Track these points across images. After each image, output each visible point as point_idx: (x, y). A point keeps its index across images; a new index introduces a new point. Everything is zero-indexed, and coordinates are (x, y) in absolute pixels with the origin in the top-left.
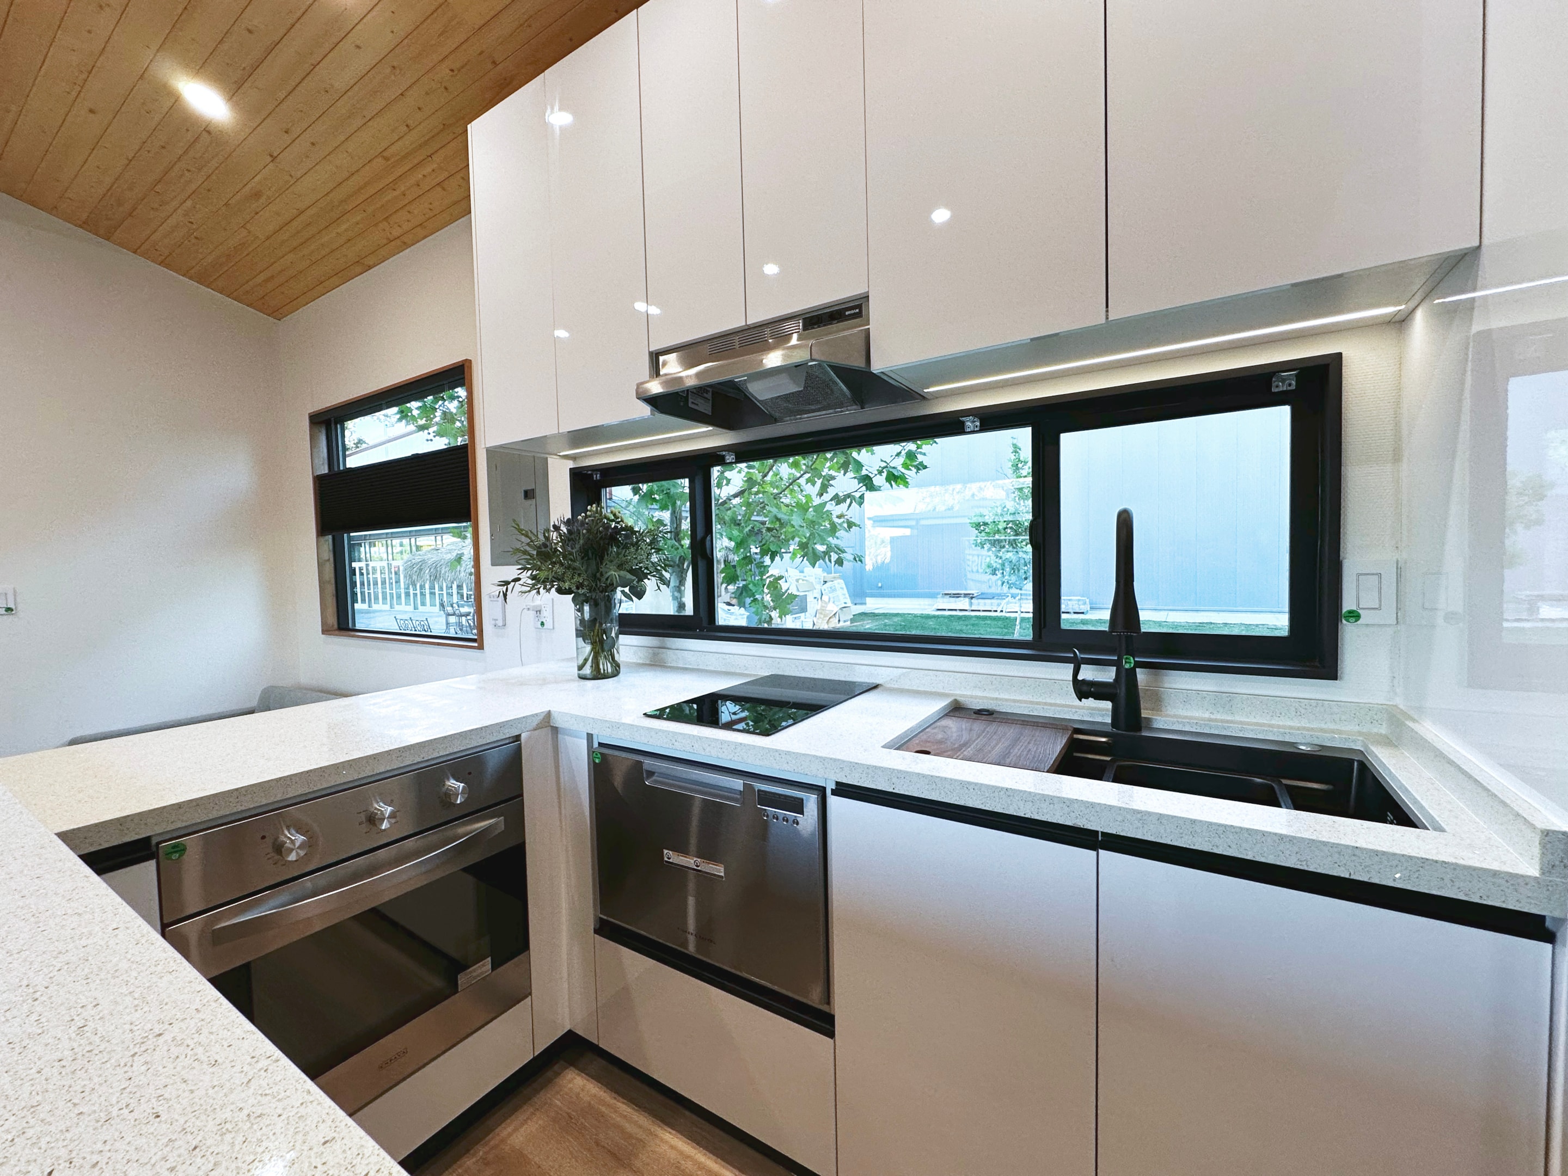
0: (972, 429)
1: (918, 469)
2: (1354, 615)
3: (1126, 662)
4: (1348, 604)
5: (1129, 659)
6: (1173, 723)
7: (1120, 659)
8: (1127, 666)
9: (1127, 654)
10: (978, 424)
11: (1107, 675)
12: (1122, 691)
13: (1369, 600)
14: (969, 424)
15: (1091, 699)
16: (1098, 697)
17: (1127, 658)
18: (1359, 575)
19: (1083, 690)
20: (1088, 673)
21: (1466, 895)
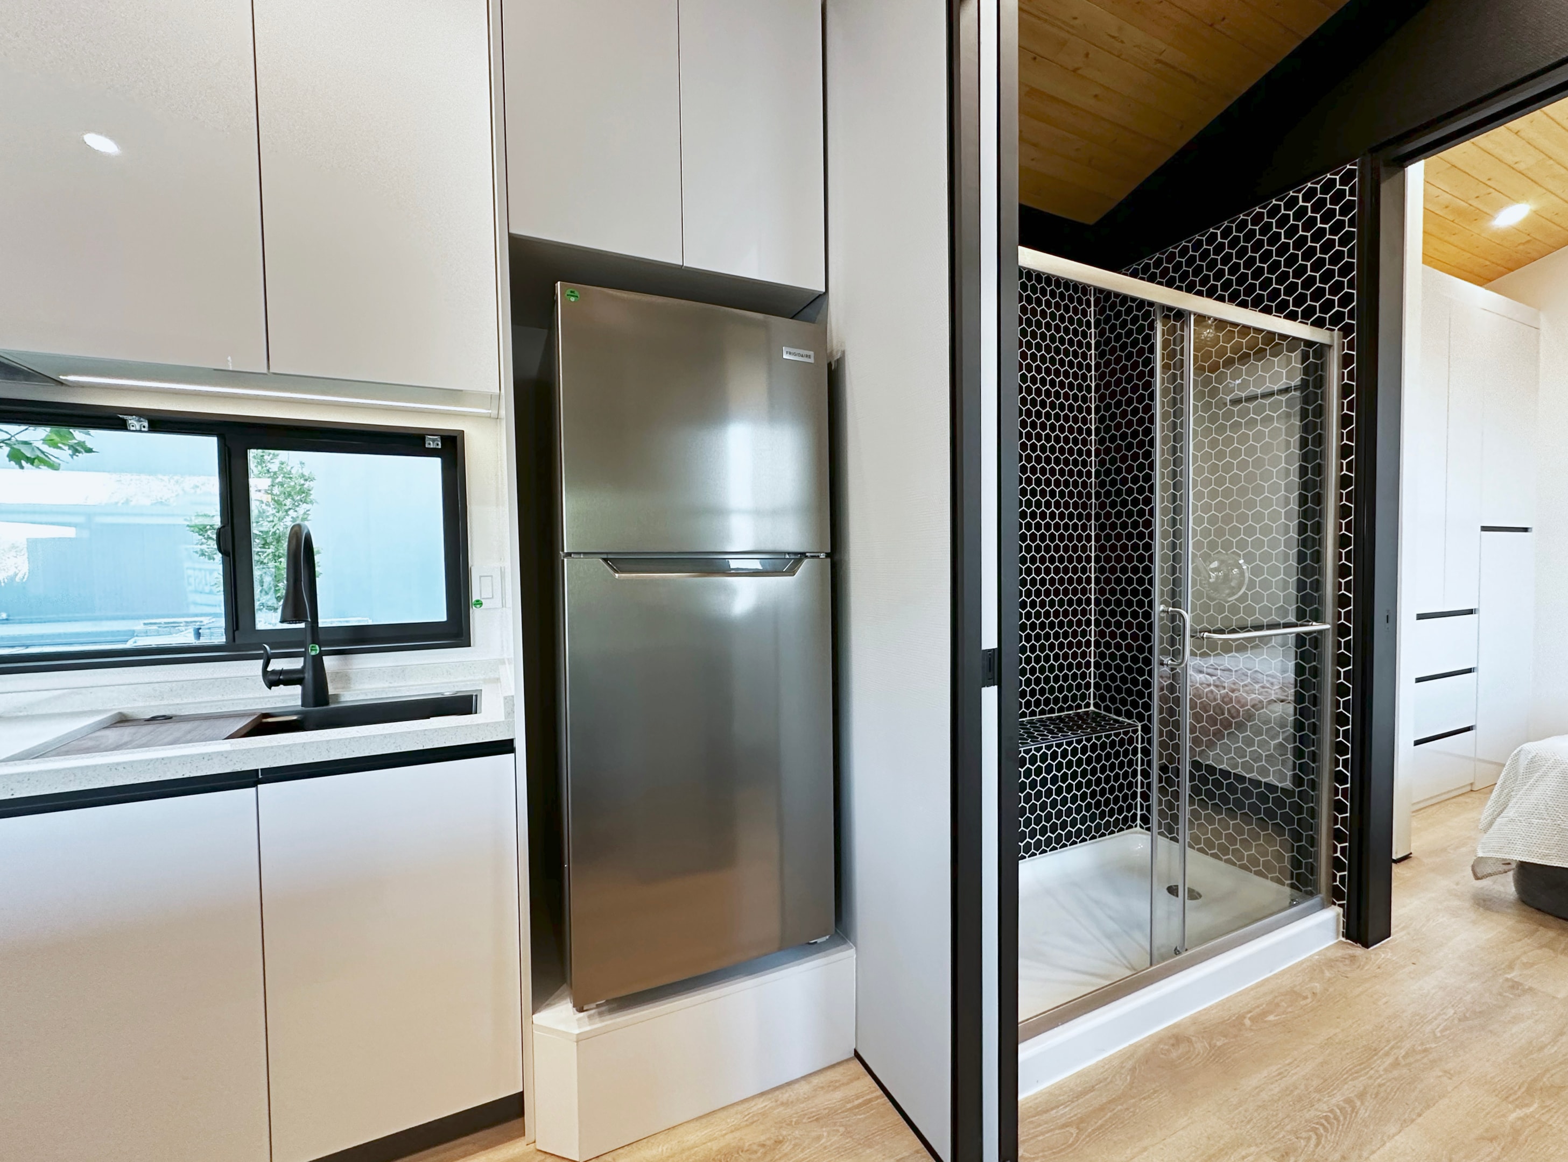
0: (138, 428)
1: (76, 451)
2: (479, 603)
3: (311, 650)
4: (475, 596)
5: (314, 647)
6: (358, 695)
7: (307, 650)
8: (313, 653)
9: (313, 643)
10: (146, 424)
11: (296, 664)
12: (308, 676)
13: (486, 593)
14: (133, 422)
15: (282, 686)
16: (287, 683)
17: (313, 647)
18: (480, 577)
19: (274, 680)
20: (276, 665)
21: (476, 740)
